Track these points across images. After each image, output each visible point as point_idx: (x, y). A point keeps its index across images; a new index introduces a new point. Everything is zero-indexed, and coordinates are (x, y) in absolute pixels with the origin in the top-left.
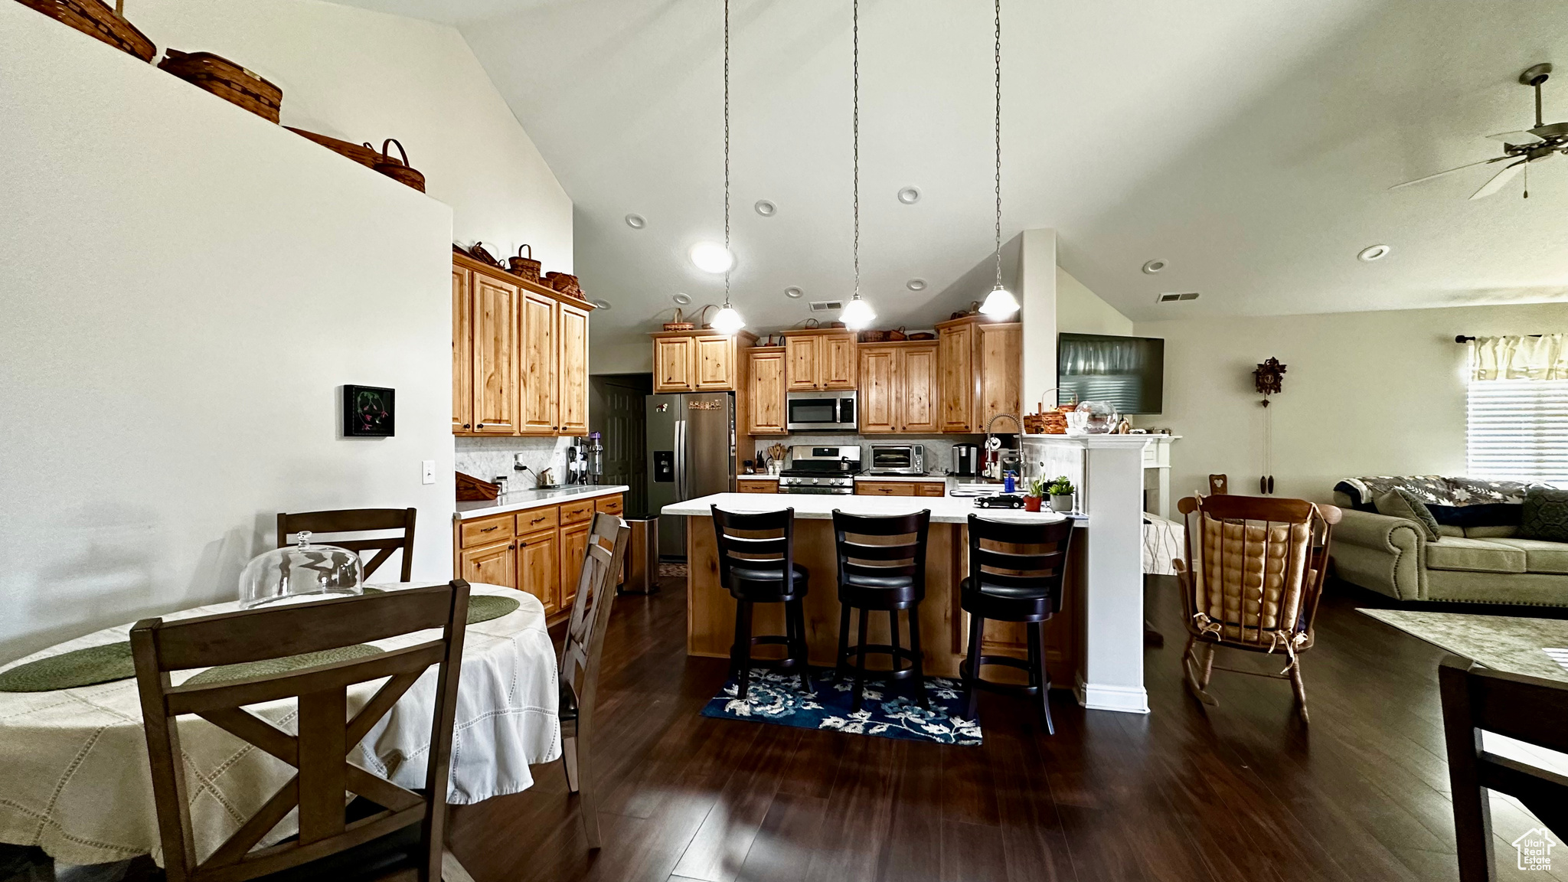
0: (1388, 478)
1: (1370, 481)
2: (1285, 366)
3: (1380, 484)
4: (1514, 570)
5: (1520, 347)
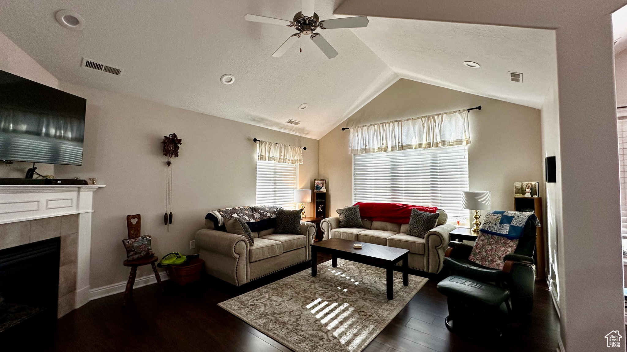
0: (229, 209)
1: (223, 212)
2: (181, 140)
3: (227, 214)
4: (279, 253)
5: (272, 147)
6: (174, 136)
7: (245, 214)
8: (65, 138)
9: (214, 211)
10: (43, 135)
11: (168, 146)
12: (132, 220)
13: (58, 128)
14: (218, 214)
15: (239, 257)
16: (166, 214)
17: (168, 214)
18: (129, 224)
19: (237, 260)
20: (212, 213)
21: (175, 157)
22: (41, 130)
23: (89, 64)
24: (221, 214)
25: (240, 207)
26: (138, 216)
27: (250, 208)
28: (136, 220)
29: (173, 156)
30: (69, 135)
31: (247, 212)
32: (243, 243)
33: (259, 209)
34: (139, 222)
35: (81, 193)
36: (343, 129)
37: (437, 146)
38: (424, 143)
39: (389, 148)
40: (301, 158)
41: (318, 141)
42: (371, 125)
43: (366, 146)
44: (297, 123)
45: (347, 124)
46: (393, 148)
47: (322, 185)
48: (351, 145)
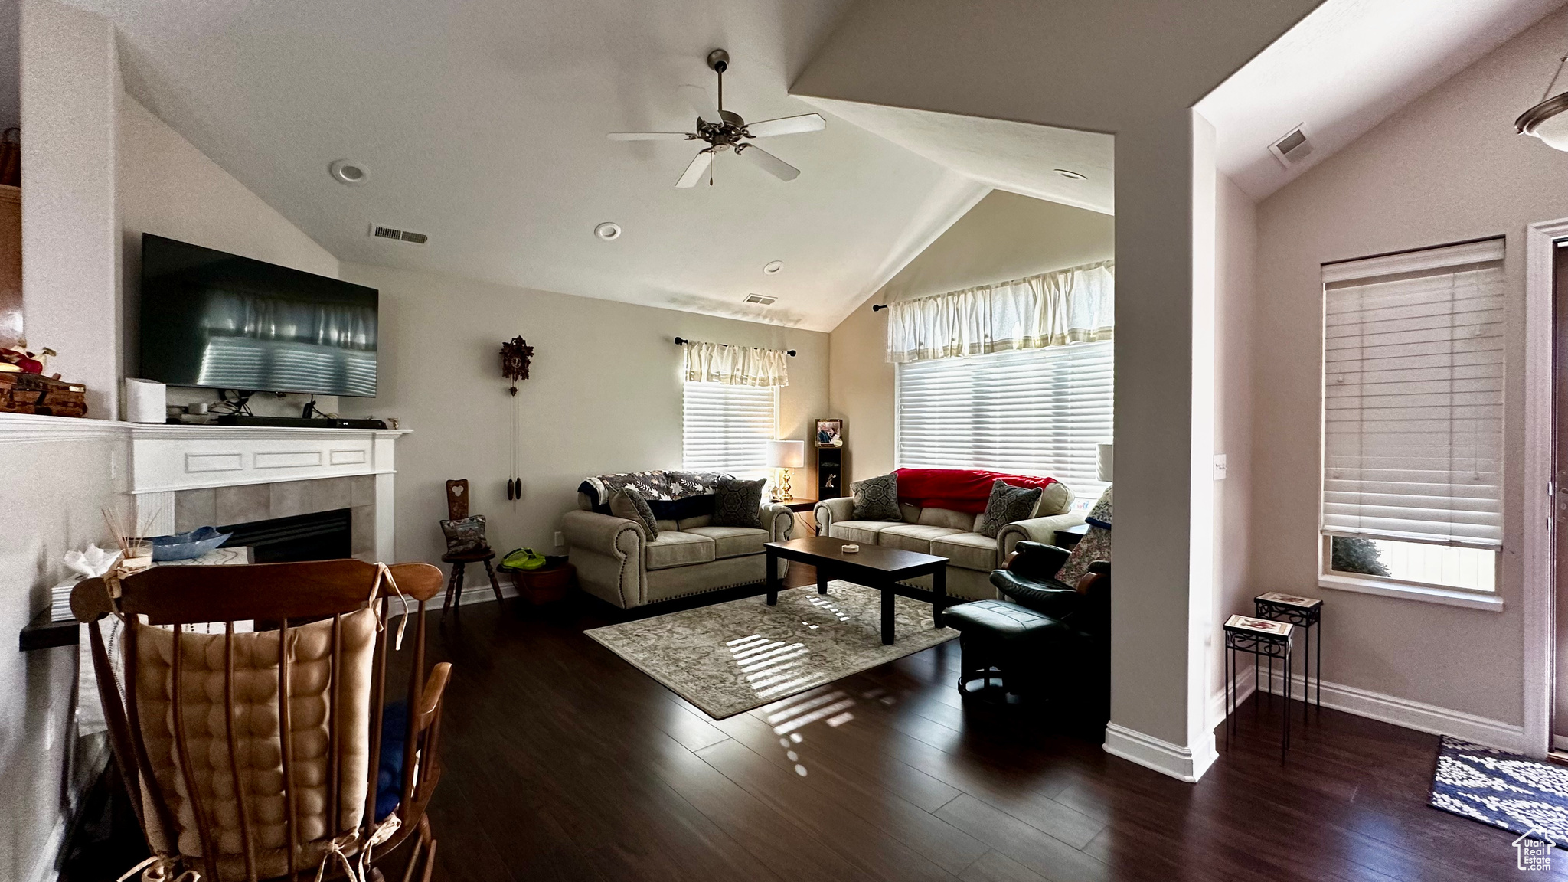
0: (622, 475)
1: (608, 479)
2: (533, 348)
3: (615, 483)
4: (706, 559)
5: (715, 354)
6: (520, 340)
7: (653, 486)
8: (353, 346)
9: (593, 479)
10: (320, 342)
11: (509, 361)
12: (455, 489)
13: (342, 329)
14: (599, 482)
15: (626, 558)
16: (510, 481)
17: (514, 481)
18: (451, 495)
19: (622, 562)
20: (588, 481)
21: (523, 379)
22: (318, 334)
23: (381, 232)
24: (603, 483)
25: (643, 473)
26: (464, 483)
27: (665, 474)
28: (461, 489)
29: (520, 377)
30: (362, 339)
31: (657, 482)
32: (634, 534)
33: (682, 476)
34: (465, 492)
35: (377, 441)
36: (876, 308)
37: (1063, 343)
38: (1036, 336)
39: (966, 350)
40: (784, 374)
41: (829, 335)
42: (930, 298)
43: (920, 344)
44: (769, 302)
45: (886, 297)
46: (973, 349)
47: (832, 432)
48: (890, 343)
